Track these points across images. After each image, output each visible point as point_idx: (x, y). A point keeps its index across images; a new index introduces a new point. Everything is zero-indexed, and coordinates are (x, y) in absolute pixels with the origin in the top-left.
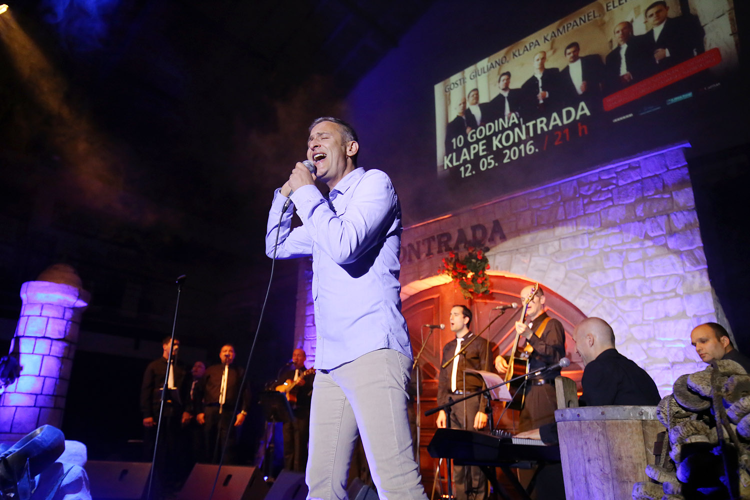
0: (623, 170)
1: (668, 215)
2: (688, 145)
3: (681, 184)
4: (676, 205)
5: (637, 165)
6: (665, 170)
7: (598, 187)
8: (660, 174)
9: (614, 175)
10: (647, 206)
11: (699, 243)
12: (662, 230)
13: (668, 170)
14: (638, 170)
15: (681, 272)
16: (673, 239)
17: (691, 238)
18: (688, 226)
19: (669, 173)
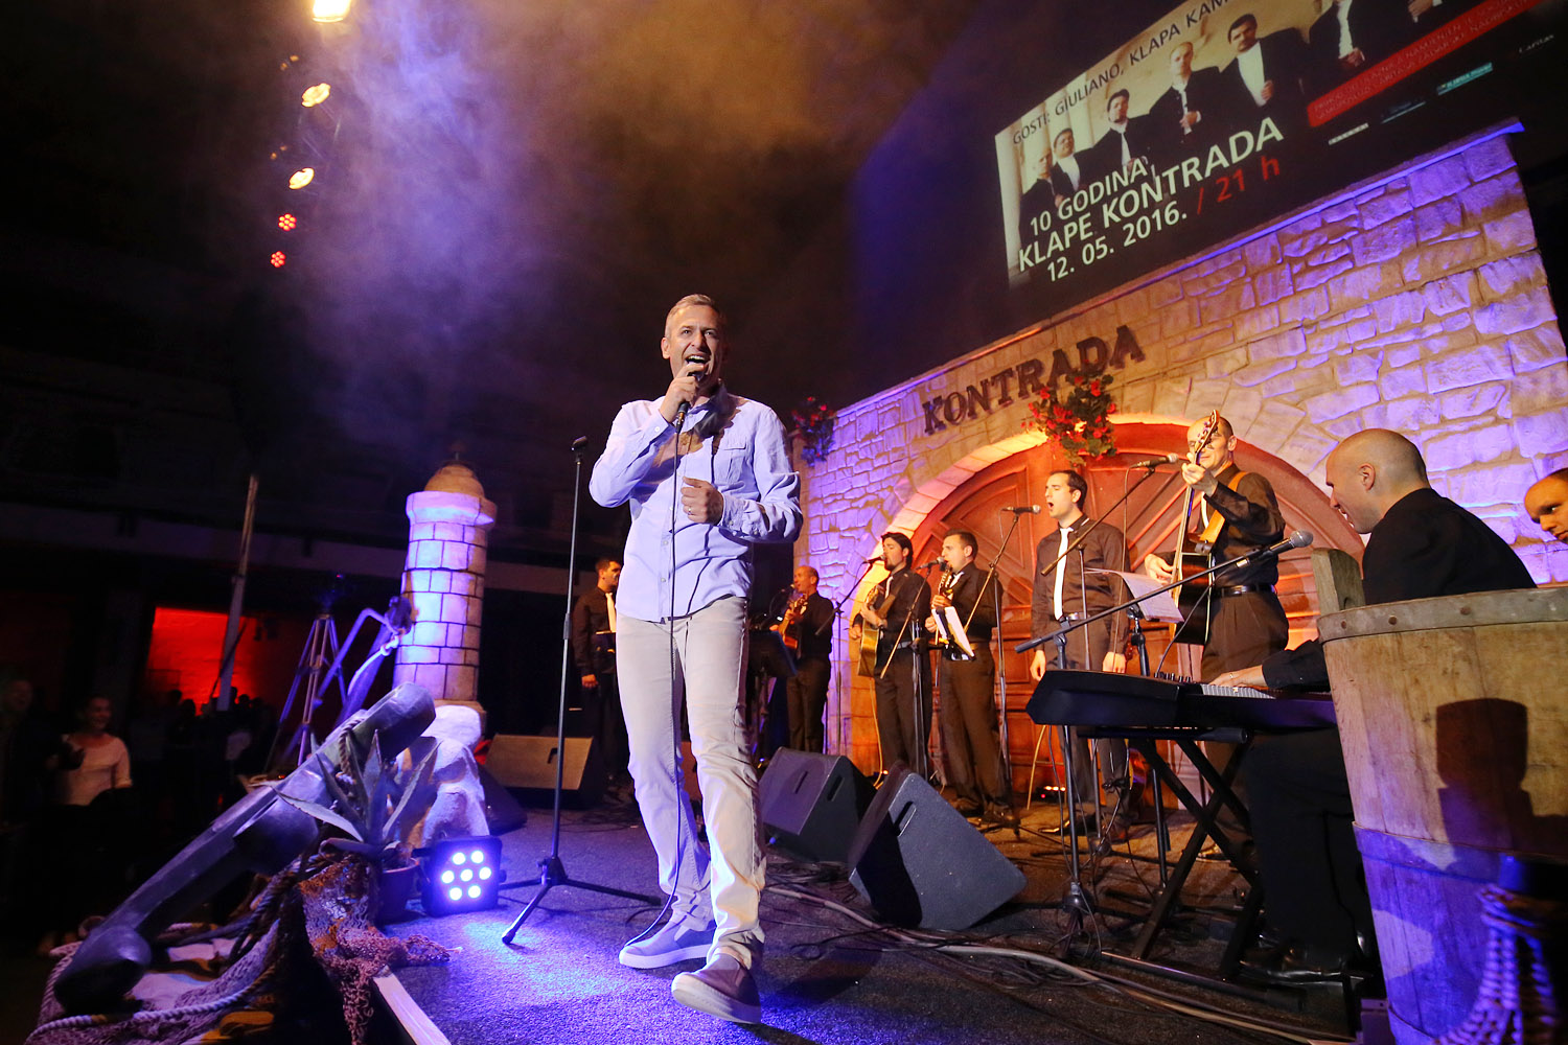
0: (1372, 200)
1: (1475, 271)
2: (1516, 127)
3: (1503, 208)
4: (1494, 249)
5: (1404, 186)
6: (1468, 184)
7: (1320, 238)
8: (1454, 195)
9: (1354, 212)
10: (1428, 259)
11: (1546, 313)
12: (1463, 301)
13: (1473, 184)
14: (1405, 195)
15: (1507, 376)
16: (1487, 315)
17: (1527, 307)
18: (1522, 285)
19: (1475, 189)
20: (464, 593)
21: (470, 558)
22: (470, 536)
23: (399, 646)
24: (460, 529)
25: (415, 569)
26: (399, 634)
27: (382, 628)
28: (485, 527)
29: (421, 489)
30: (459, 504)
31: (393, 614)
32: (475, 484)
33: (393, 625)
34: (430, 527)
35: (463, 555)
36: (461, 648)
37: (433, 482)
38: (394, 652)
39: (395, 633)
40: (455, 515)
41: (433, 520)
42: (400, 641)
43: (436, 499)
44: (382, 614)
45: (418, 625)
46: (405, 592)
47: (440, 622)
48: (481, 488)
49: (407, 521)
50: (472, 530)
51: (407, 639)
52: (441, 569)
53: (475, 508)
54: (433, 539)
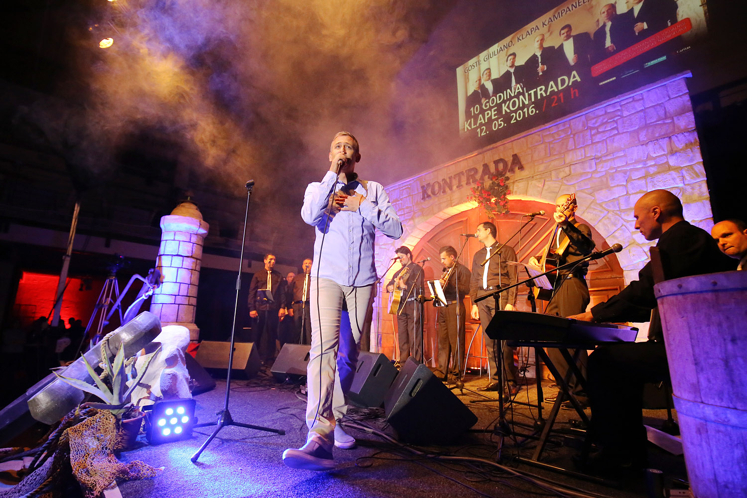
20: (190, 268)
21: (194, 250)
22: (194, 239)
23: (153, 294)
24: (189, 236)
25: (164, 255)
26: (153, 288)
27: (144, 285)
28: (201, 235)
29: (169, 214)
30: (188, 223)
31: (151, 277)
32: (198, 213)
33: (150, 283)
34: (172, 234)
35: (190, 249)
36: (187, 296)
37: (175, 211)
38: (150, 297)
39: (151, 287)
41: (174, 230)
42: (154, 292)
43: (176, 219)
44: (145, 278)
45: (164, 283)
46: (158, 267)
47: (176, 282)
48: (201, 214)
49: (160, 230)
50: (195, 236)
51: (157, 291)
52: (178, 255)
53: (197, 225)
54: (174, 240)
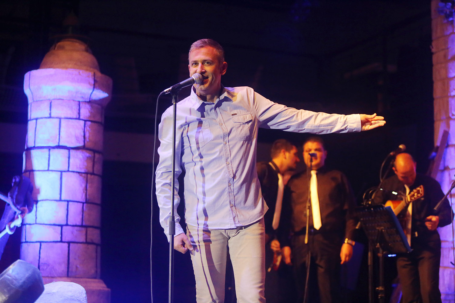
20: (83, 171)
21: (87, 135)
22: (85, 112)
23: (23, 224)
24: (76, 107)
25: (34, 148)
26: (23, 213)
27: (6, 207)
28: (99, 102)
29: (37, 66)
30: (73, 80)
31: (16, 193)
32: (89, 57)
33: (15, 205)
34: (46, 105)
35: (80, 133)
36: (82, 226)
37: (46, 59)
38: (18, 231)
39: (18, 212)
40: (69, 91)
41: (49, 97)
42: (23, 220)
43: (52, 76)
44: (6, 195)
45: (39, 204)
46: (26, 171)
47: (60, 200)
48: (95, 60)
49: (24, 99)
50: (88, 106)
51: (30, 217)
52: (59, 147)
53: (89, 83)
54: (50, 117)
